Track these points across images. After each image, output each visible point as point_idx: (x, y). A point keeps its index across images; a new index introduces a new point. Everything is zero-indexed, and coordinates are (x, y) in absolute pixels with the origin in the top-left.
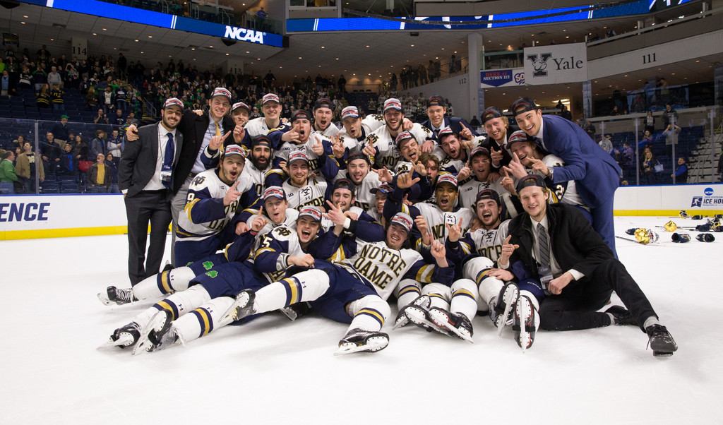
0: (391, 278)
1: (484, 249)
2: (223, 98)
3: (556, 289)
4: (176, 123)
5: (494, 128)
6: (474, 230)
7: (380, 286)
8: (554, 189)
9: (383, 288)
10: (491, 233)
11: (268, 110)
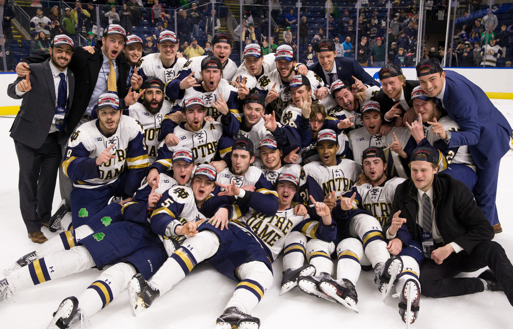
0: (280, 237)
1: (369, 205)
2: (118, 36)
3: (438, 260)
4: (66, 63)
5: (390, 87)
6: (360, 184)
7: (269, 243)
8: (446, 154)
9: (272, 245)
10: (376, 190)
11: (164, 49)
